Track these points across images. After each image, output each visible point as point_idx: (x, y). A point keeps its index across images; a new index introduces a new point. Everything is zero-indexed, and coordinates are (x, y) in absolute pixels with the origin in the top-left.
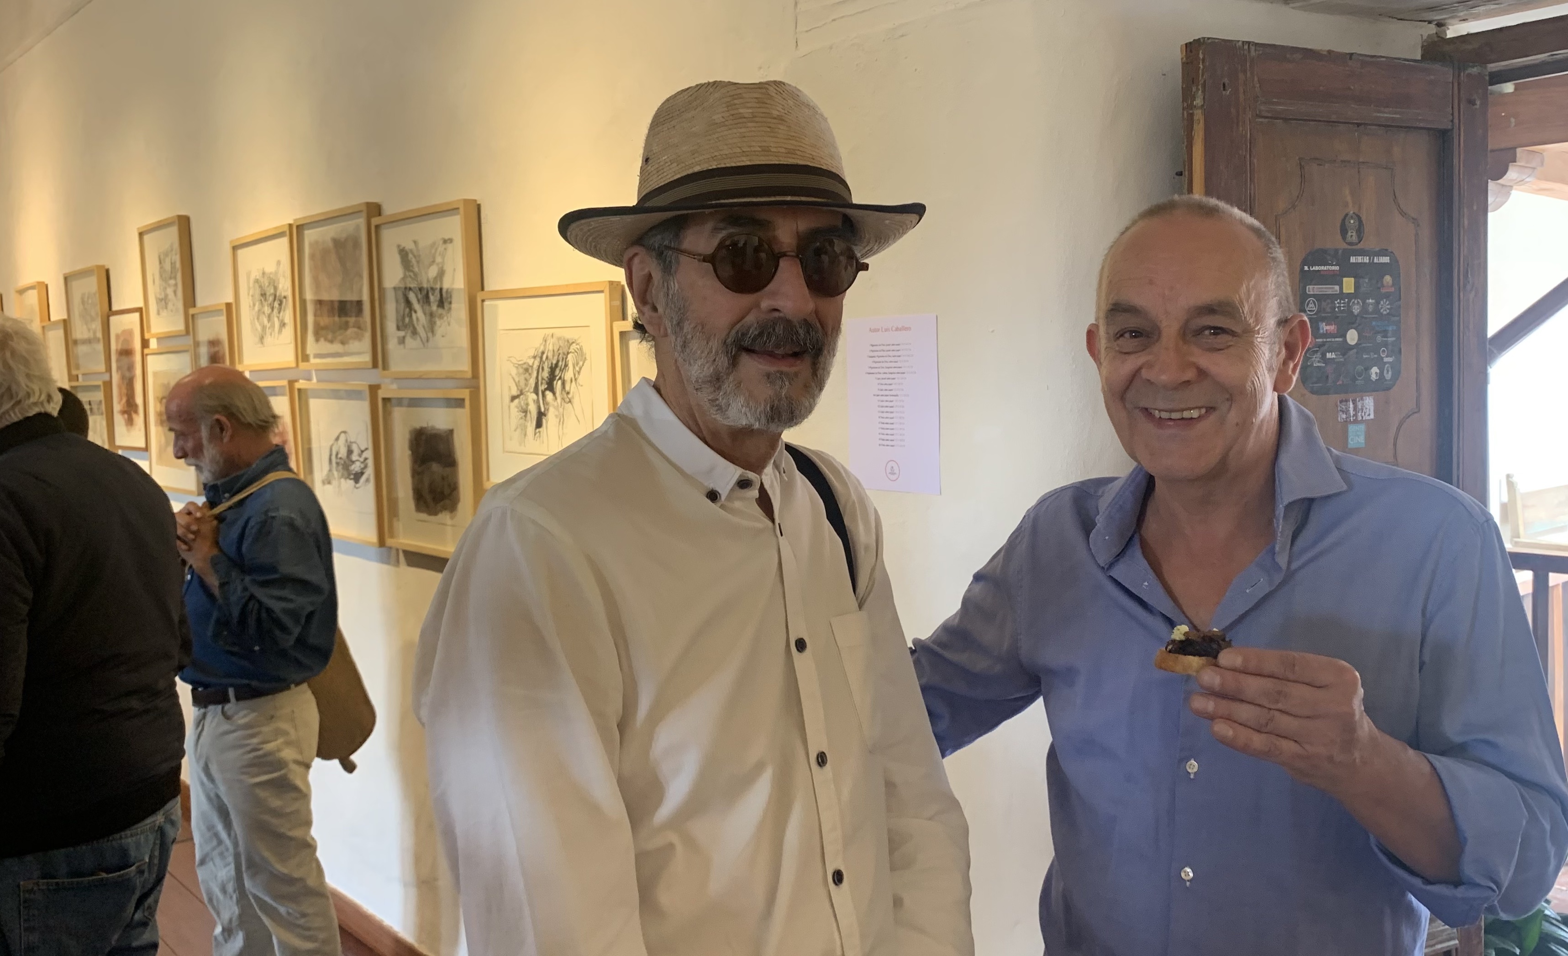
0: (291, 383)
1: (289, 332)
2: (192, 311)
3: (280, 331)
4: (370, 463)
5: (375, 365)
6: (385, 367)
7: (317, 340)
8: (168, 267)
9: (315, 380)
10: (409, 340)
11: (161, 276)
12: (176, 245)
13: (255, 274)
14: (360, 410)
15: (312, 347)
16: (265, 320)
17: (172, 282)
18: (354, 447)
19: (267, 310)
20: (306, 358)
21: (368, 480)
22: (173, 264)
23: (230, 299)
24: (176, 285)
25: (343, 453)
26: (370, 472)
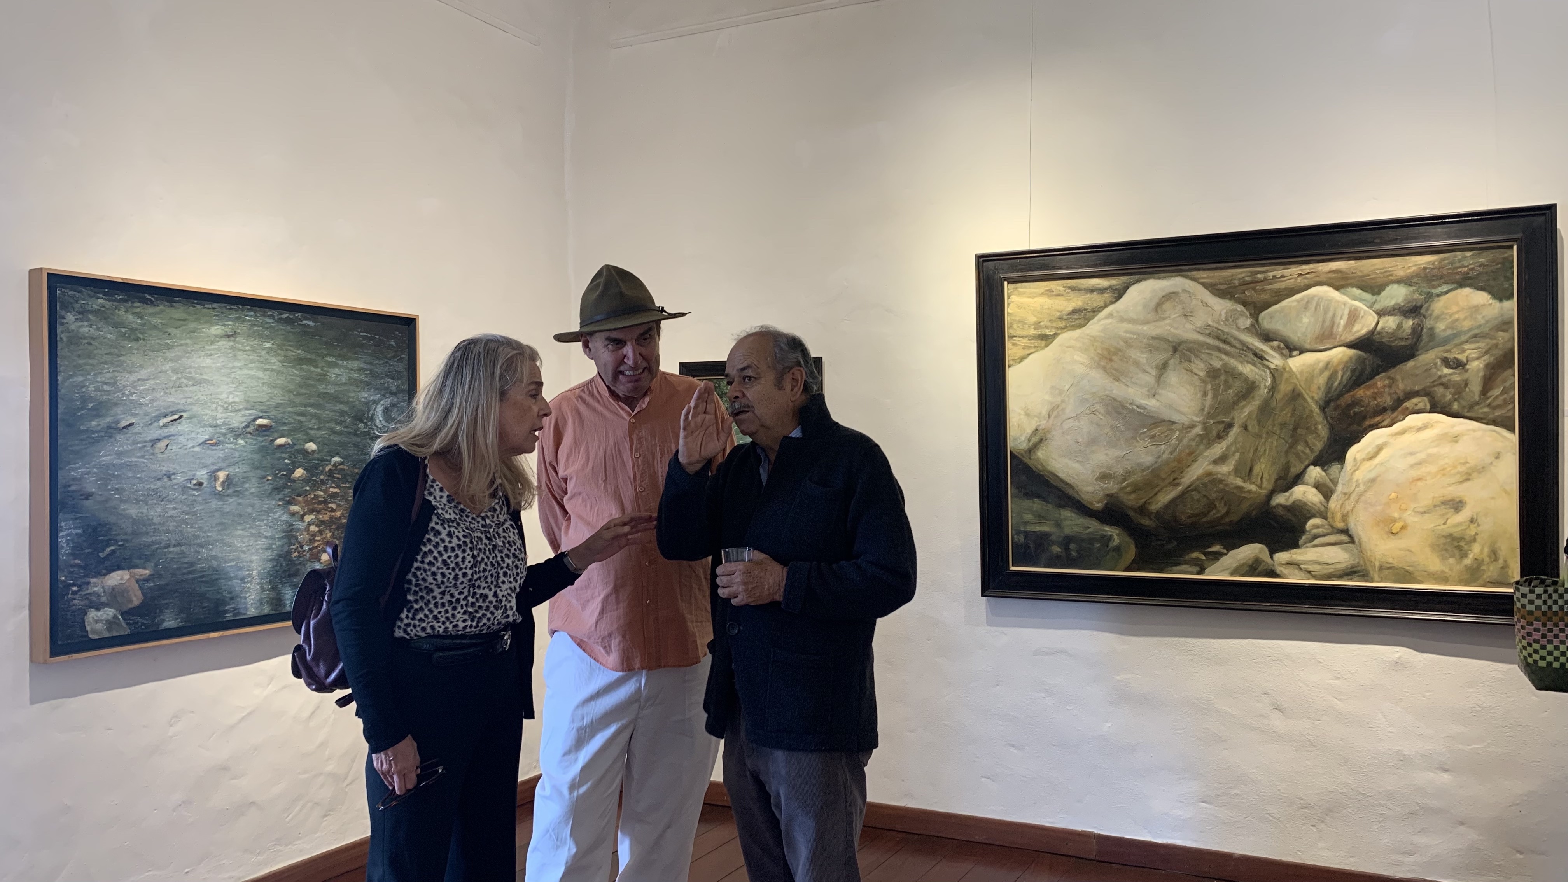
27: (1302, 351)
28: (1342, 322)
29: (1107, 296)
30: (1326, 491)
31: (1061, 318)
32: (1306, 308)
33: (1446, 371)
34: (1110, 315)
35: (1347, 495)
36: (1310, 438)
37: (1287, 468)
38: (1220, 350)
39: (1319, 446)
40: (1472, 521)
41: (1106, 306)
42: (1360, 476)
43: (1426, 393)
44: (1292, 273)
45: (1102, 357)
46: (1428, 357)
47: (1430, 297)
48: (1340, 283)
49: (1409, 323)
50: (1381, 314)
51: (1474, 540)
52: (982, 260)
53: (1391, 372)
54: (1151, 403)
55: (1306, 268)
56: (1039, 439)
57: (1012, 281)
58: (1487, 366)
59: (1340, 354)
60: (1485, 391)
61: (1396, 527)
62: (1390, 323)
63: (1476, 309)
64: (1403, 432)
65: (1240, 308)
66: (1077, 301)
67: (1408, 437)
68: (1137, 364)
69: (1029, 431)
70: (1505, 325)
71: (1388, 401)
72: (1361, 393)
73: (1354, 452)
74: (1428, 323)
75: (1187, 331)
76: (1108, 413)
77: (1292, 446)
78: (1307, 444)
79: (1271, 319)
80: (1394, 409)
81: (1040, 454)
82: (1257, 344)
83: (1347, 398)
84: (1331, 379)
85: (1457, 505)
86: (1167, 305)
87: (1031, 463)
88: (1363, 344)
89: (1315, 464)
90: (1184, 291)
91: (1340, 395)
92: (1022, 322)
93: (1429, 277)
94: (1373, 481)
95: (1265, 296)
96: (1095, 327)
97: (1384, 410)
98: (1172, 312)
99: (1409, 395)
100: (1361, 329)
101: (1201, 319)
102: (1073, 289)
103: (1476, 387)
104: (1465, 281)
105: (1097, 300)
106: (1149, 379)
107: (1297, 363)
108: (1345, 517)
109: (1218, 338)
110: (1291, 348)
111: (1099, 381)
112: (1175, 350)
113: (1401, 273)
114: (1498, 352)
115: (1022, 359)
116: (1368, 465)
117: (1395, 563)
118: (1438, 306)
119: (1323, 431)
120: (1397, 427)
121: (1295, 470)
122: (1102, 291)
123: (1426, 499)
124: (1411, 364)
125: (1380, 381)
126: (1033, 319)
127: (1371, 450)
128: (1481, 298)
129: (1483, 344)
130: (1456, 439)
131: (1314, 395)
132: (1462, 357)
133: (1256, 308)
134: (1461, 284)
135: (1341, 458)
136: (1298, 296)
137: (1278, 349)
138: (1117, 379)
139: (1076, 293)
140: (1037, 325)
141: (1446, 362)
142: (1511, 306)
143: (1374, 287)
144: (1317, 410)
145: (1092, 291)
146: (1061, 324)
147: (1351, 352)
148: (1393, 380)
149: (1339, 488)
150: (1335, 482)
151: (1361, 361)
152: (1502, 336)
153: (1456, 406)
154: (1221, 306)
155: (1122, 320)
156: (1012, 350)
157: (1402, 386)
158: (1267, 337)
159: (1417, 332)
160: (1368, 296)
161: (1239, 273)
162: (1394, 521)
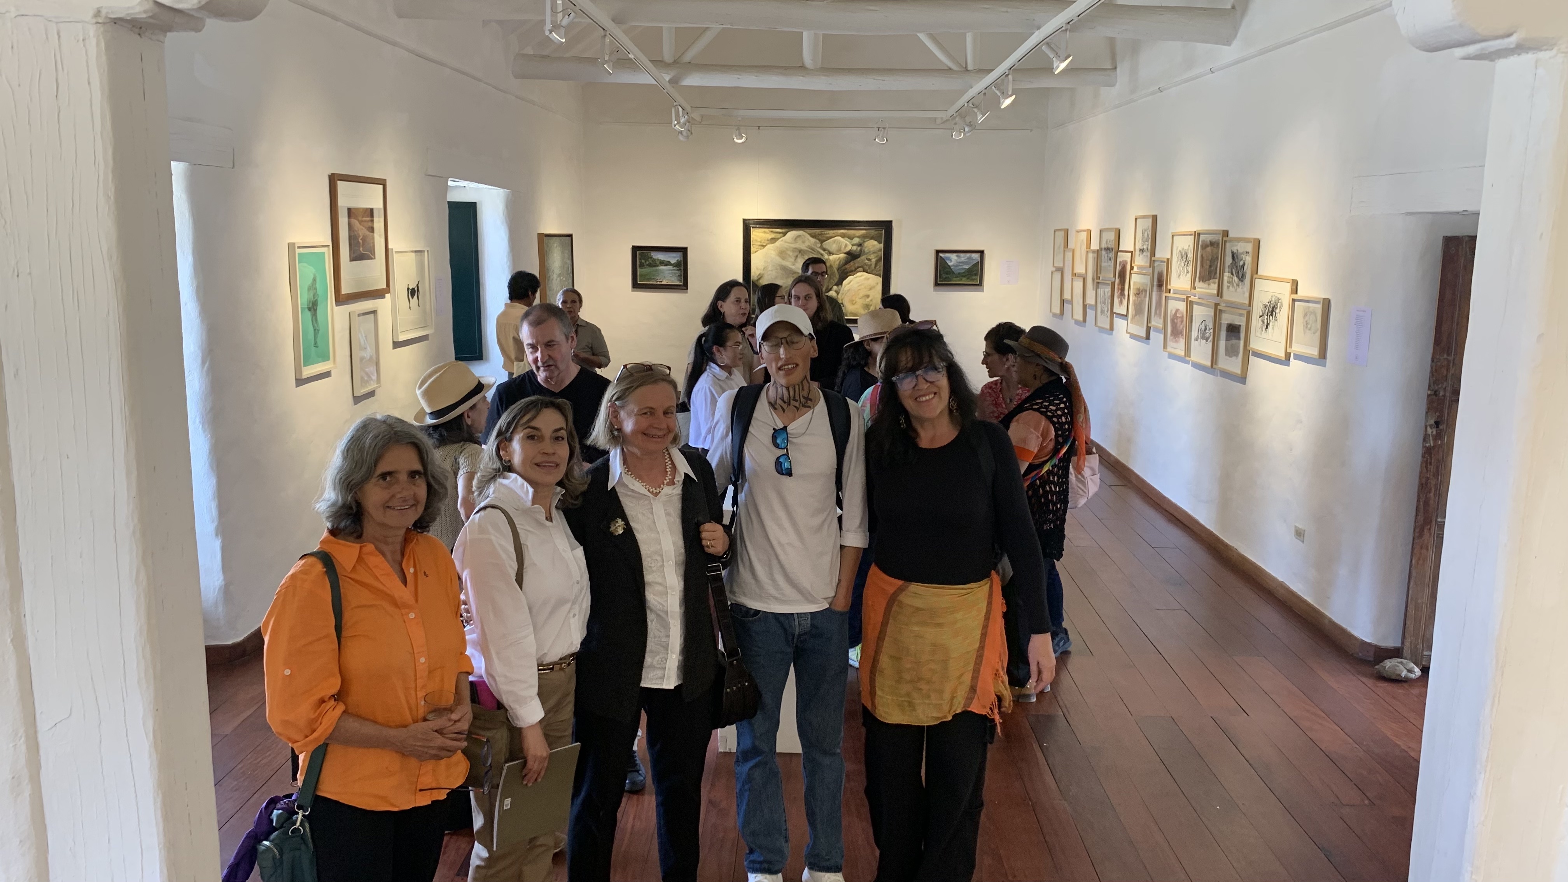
0: (1188, 298)
1: (1189, 275)
2: (1153, 258)
3: (1186, 275)
4: (1212, 334)
5: (1218, 295)
6: (1221, 297)
7: (1199, 282)
8: (1146, 236)
9: (1197, 297)
10: (1231, 287)
11: (1142, 239)
12: (1150, 227)
13: (1180, 249)
14: (1211, 312)
15: (1197, 284)
16: (1181, 268)
17: (1147, 243)
18: (1207, 327)
19: (1183, 265)
20: (1195, 288)
21: (1210, 341)
22: (1148, 235)
23: (1169, 257)
24: (1148, 245)
25: (1203, 328)
26: (1211, 338)
27: (833, 254)
28: (843, 247)
29: (781, 235)
30: (837, 292)
31: (768, 240)
32: (834, 242)
33: (867, 261)
34: (782, 241)
35: (843, 294)
36: (834, 278)
37: (828, 286)
38: (811, 252)
39: (836, 280)
40: (871, 300)
41: (781, 237)
42: (845, 289)
43: (862, 267)
44: (831, 232)
45: (779, 253)
46: (863, 257)
47: (864, 242)
48: (843, 236)
49: (859, 248)
50: (853, 245)
51: (871, 306)
52: (744, 220)
53: (855, 261)
54: (793, 267)
55: (835, 231)
56: (760, 277)
57: (753, 227)
58: (876, 261)
59: (842, 255)
60: (875, 267)
61: (854, 302)
62: (855, 248)
63: (874, 246)
64: (856, 277)
65: (817, 241)
66: (773, 236)
67: (858, 279)
68: (789, 255)
69: (758, 274)
70: (880, 250)
71: (853, 269)
72: (847, 266)
73: (845, 282)
74: (863, 249)
75: (803, 247)
76: (781, 269)
77: (830, 280)
78: (833, 280)
79: (826, 244)
80: (855, 270)
81: (761, 281)
82: (822, 252)
83: (844, 268)
84: (840, 263)
85: (868, 296)
86: (798, 239)
87: (758, 284)
88: (848, 253)
89: (835, 285)
90: (803, 235)
91: (842, 266)
92: (756, 241)
93: (864, 237)
94: (849, 290)
95: (825, 238)
96: (778, 243)
97: (852, 271)
98: (799, 241)
99: (858, 267)
100: (848, 249)
101: (807, 244)
102: (772, 232)
103: (873, 266)
104: (872, 238)
105: (779, 236)
106: (792, 260)
107: (832, 257)
108: (842, 300)
109: (811, 249)
110: (830, 253)
111: (778, 260)
112: (800, 252)
113: (857, 235)
114: (879, 257)
115: (756, 252)
116: (849, 285)
117: (853, 311)
118: (866, 244)
119: (837, 276)
120: (855, 276)
121: (830, 287)
122: (780, 233)
123: (861, 295)
124: (859, 259)
125: (852, 263)
126: (760, 240)
127: (849, 282)
128: (875, 243)
129: (875, 255)
130: (868, 279)
131: (835, 267)
132: (871, 258)
133: (822, 241)
134: (871, 239)
135: (842, 284)
136: (832, 239)
137: (827, 253)
138: (783, 260)
139: (771, 233)
140: (761, 242)
141: (867, 259)
142: (882, 245)
143: (851, 238)
144: (836, 271)
145: (777, 233)
146: (767, 242)
147: (845, 255)
148: (855, 264)
149: (841, 292)
150: (840, 290)
151: (847, 258)
152: (879, 253)
153: (869, 271)
154: (813, 240)
155: (786, 242)
156: (753, 249)
157: (857, 265)
158: (824, 250)
159: (861, 251)
160: (849, 240)
161: (817, 231)
162: (853, 301)
